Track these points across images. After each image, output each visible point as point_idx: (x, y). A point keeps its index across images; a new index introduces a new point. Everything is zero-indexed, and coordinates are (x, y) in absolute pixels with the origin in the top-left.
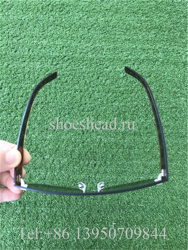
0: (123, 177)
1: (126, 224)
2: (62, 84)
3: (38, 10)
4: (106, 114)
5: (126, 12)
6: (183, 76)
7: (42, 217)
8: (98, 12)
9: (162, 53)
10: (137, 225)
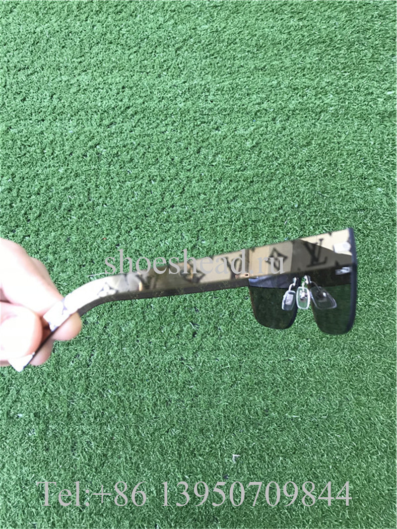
0: (253, 357)
1: (262, 457)
2: (122, 166)
3: (70, 11)
4: (217, 226)
5: (256, 9)
6: (379, 143)
7: (82, 444)
8: (196, 12)
9: (333, 95)
10: (284, 457)
